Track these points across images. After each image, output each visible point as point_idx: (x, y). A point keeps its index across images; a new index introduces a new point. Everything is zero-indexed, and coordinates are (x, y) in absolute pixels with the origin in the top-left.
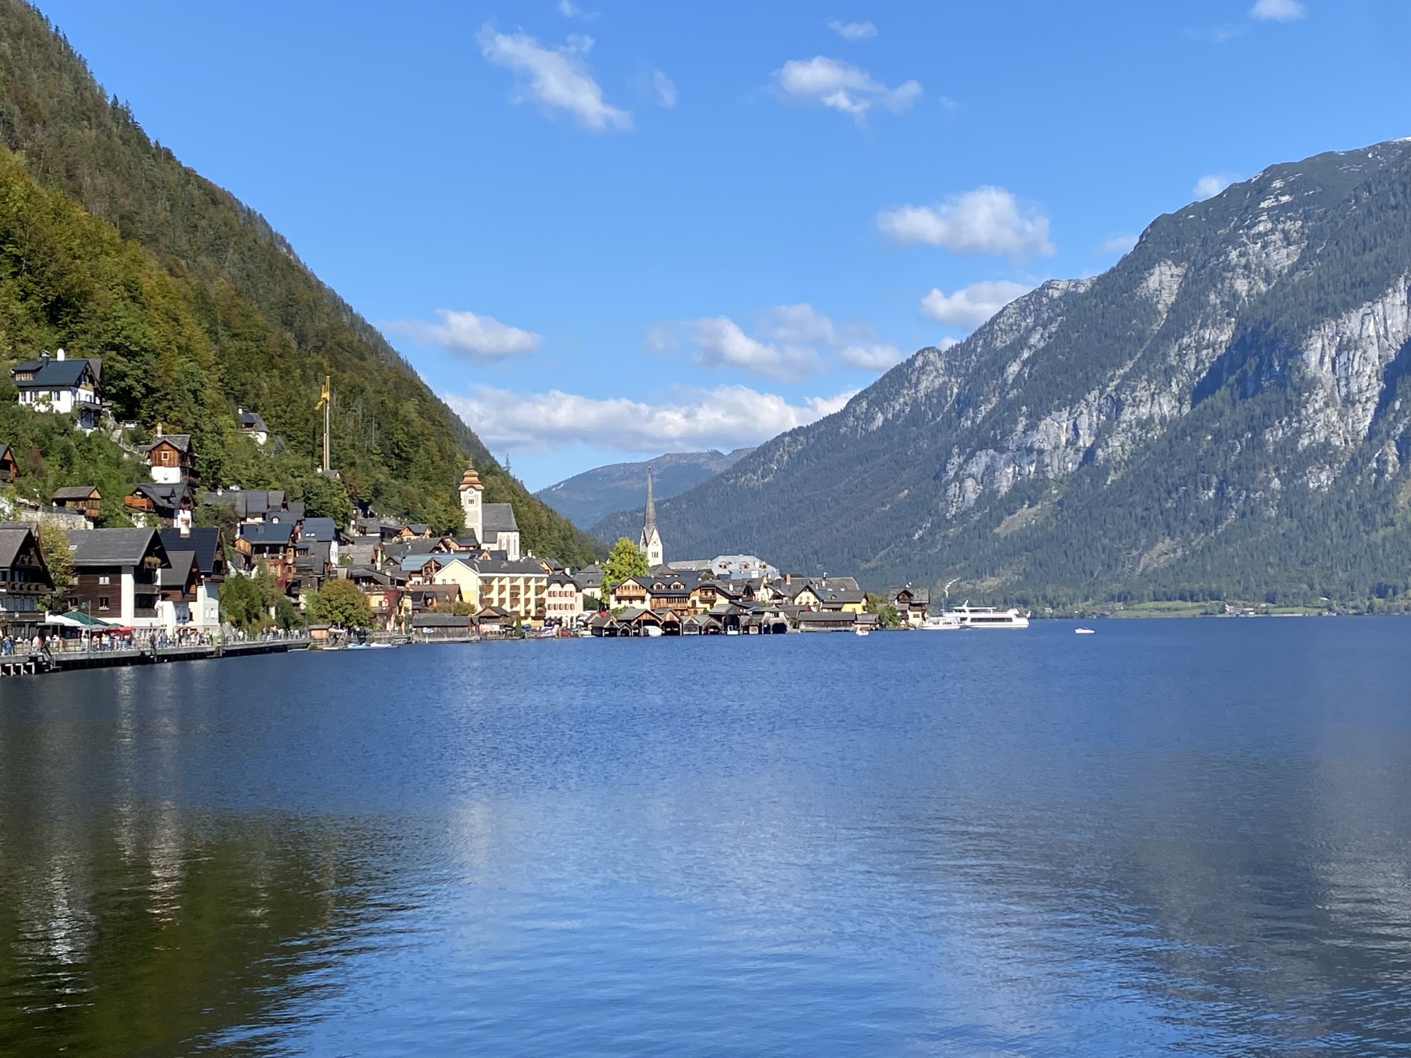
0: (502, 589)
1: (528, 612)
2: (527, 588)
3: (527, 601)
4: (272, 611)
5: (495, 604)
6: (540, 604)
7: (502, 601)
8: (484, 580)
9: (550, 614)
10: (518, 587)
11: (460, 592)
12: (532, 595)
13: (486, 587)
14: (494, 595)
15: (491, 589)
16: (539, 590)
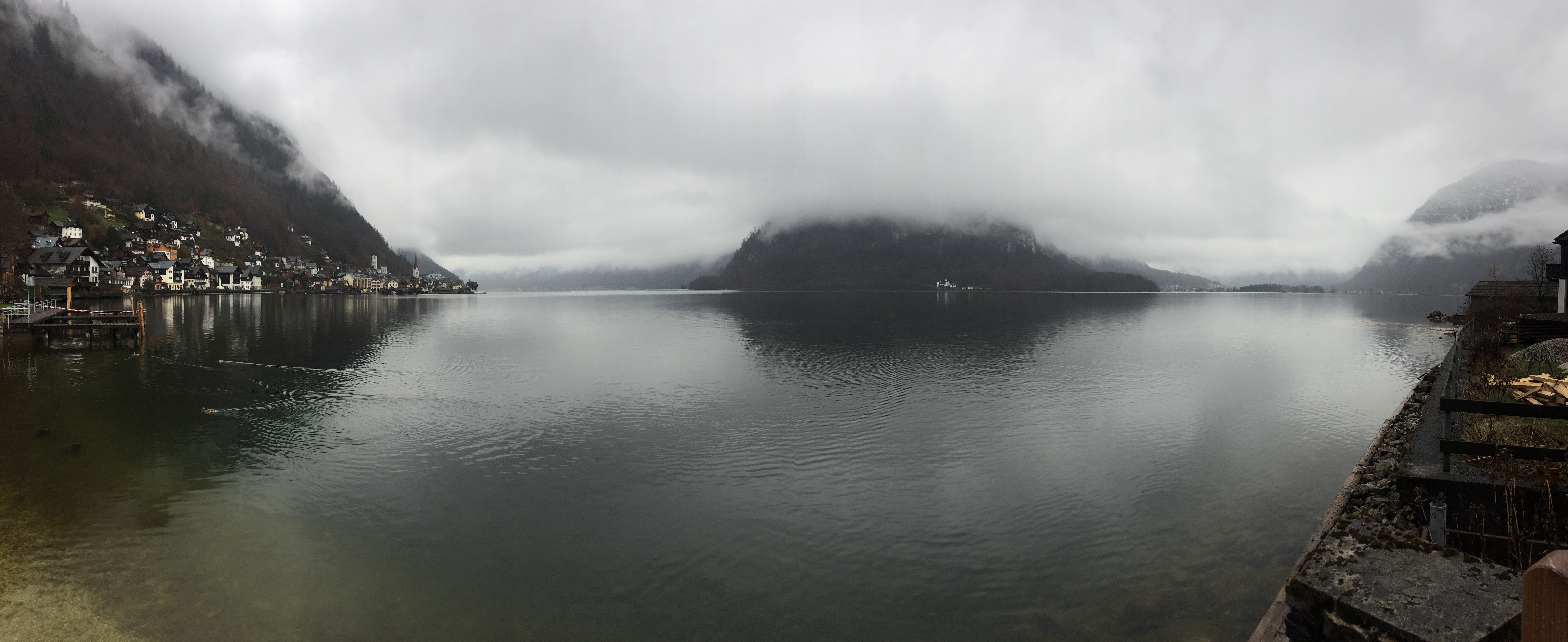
0: (359, 281)
1: (366, 287)
2: (366, 281)
3: (366, 284)
4: (282, 284)
5: (358, 285)
6: (369, 284)
7: (359, 284)
8: (355, 279)
9: (373, 288)
10: (364, 281)
11: (347, 282)
12: (367, 283)
13: (355, 281)
14: (357, 283)
15: (357, 281)
16: (369, 281)
